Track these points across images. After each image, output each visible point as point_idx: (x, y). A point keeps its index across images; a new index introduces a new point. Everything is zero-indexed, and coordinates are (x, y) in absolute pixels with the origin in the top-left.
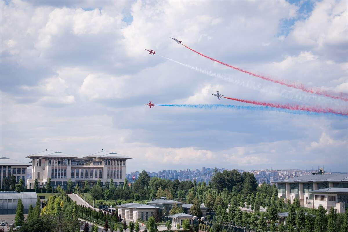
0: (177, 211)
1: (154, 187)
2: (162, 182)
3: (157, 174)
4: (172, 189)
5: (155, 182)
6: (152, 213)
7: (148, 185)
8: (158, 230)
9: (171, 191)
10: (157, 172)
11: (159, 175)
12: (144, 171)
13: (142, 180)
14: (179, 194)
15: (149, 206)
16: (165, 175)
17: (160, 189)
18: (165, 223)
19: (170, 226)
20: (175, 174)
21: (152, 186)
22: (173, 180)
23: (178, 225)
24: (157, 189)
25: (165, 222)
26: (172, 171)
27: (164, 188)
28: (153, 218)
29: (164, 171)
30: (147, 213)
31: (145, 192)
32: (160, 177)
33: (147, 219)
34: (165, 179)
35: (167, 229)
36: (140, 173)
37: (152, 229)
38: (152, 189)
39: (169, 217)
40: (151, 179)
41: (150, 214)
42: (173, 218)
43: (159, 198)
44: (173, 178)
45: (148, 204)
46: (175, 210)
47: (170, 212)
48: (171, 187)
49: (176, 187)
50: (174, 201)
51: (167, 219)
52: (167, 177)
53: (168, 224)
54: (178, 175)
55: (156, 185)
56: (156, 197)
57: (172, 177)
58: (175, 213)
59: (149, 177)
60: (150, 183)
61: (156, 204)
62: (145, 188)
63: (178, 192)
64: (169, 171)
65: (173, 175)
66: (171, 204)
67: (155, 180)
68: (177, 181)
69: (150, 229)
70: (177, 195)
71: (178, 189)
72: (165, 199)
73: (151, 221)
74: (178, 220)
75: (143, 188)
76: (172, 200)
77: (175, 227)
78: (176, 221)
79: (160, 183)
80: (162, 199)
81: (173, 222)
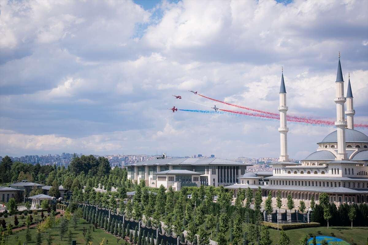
0: (36, 193)
1: (16, 171)
2: (24, 166)
3: (20, 159)
4: (33, 173)
5: (17, 167)
6: (13, 195)
7: (10, 169)
8: (18, 210)
9: (32, 174)
10: (19, 157)
11: (21, 160)
12: (7, 156)
13: (5, 164)
14: (39, 177)
15: (10, 189)
16: (27, 159)
17: (22, 172)
18: (25, 204)
19: (29, 207)
20: (36, 159)
21: (14, 170)
22: (35, 165)
23: (37, 205)
24: (19, 173)
25: (25, 202)
26: (33, 156)
27: (25, 172)
28: (13, 199)
29: (27, 156)
30: (8, 195)
31: (7, 175)
32: (23, 161)
33: (8, 201)
34: (27, 163)
35: (27, 209)
36: (3, 158)
37: (12, 209)
38: (14, 173)
39: (29, 198)
40: (13, 164)
41: (11, 195)
42: (33, 199)
43: (21, 181)
44: (35, 163)
45: (9, 187)
46: (35, 192)
47: (30, 194)
48: (32, 171)
49: (37, 170)
50: (35, 184)
51: (27, 200)
52: (29, 161)
53: (28, 204)
54: (39, 160)
55: (18, 169)
56: (17, 180)
57: (33, 162)
58: (35, 195)
59: (12, 161)
60: (13, 167)
61: (17, 186)
62: (7, 172)
63: (39, 176)
64: (31, 156)
65: (35, 160)
66: (31, 186)
67: (18, 165)
68: (39, 165)
69: (10, 209)
70: (38, 178)
71: (39, 173)
72: (26, 182)
73: (12, 203)
74: (38, 201)
75: (5, 172)
76: (33, 182)
77: (35, 207)
78: (35, 201)
79: (22, 168)
80: (24, 181)
81: (33, 203)
